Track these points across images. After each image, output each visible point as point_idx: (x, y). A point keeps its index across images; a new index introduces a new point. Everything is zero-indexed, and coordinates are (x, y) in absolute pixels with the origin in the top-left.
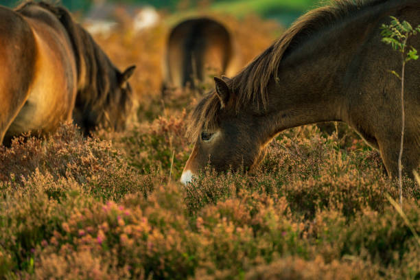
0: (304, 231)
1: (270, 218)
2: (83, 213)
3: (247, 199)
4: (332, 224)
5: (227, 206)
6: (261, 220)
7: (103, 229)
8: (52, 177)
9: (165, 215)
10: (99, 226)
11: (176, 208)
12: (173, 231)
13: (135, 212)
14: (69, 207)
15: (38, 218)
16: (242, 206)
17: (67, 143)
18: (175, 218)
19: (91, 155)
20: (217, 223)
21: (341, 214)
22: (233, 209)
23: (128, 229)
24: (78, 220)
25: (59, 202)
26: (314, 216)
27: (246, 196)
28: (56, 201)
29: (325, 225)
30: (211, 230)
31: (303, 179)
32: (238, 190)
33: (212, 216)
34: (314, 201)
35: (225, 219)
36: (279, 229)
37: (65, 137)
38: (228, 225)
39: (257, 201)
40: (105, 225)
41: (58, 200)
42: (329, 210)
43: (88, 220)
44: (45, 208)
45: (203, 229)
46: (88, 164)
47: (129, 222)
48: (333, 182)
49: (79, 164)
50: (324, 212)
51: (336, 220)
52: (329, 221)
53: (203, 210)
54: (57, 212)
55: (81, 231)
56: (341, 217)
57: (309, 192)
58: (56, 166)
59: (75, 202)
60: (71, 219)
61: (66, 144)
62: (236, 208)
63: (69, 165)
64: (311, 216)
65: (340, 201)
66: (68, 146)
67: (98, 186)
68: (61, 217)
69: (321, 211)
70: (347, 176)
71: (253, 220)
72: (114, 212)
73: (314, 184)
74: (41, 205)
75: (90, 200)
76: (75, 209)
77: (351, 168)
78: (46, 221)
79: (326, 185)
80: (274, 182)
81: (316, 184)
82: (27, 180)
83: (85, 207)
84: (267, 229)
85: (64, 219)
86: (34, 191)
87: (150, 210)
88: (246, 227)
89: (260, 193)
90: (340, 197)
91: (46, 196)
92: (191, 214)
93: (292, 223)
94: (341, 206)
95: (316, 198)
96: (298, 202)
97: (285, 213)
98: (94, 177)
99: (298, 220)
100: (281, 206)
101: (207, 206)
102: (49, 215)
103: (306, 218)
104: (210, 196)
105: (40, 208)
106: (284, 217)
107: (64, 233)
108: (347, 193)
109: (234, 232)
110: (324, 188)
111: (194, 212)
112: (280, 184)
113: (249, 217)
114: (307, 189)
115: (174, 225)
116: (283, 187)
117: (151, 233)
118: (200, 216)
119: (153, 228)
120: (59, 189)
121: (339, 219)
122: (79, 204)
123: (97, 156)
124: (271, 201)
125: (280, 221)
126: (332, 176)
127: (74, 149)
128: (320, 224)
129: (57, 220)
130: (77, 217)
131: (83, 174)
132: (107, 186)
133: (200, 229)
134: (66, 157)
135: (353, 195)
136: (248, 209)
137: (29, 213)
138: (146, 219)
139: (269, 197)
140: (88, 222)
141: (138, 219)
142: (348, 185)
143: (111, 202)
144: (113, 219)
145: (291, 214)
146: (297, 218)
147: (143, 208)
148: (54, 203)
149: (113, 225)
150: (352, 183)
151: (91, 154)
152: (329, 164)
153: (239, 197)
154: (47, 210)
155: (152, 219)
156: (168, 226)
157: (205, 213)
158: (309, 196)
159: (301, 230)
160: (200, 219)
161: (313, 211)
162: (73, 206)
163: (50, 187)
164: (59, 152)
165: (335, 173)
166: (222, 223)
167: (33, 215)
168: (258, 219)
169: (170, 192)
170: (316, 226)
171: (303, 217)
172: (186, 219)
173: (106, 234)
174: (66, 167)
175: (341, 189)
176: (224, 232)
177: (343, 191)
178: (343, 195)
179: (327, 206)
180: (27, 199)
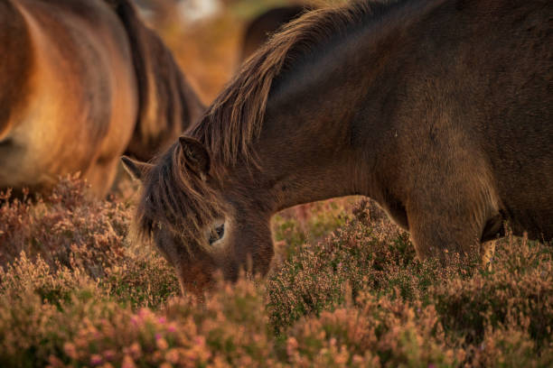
0: (465, 363)
1: (409, 340)
2: (99, 328)
3: (371, 308)
4: (511, 351)
5: (338, 320)
6: (394, 344)
7: (132, 354)
8: (47, 266)
9: (234, 332)
10: (126, 350)
11: (253, 321)
12: (247, 360)
13: (185, 328)
14: (76, 318)
15: (24, 334)
16: (361, 319)
17: (71, 210)
18: (251, 338)
19: (111, 232)
20: (320, 347)
21: (527, 335)
22: (347, 323)
23: (173, 355)
24: (90, 339)
25: (60, 308)
26: (482, 339)
27: (369, 303)
28: (54, 307)
29: (500, 353)
30: (311, 359)
31: (463, 277)
32: (355, 294)
33: (313, 335)
34: (482, 314)
35: (333, 341)
36: (423, 359)
37: (67, 200)
38: (339, 351)
39: (387, 311)
40: (136, 347)
41: (58, 305)
42: (507, 328)
43: (107, 340)
44: (35, 317)
45: (297, 358)
46: (105, 247)
47: (174, 343)
48: (514, 282)
49: (91, 246)
50: (499, 332)
51: (519, 344)
52: (507, 346)
53: (297, 325)
54: (56, 325)
55: (96, 358)
56: (527, 340)
57: (472, 299)
58: (51, 249)
59: (86, 308)
60: (80, 337)
61: (69, 212)
62: (352, 323)
63: (75, 247)
64: (476, 338)
65: (525, 314)
66: (72, 216)
67: (124, 282)
68: (62, 334)
69: (493, 331)
70: (537, 273)
71: (381, 344)
72: (149, 325)
73: (482, 285)
74: (29, 312)
75: (111, 306)
76: (86, 320)
77: (544, 260)
78: (38, 340)
79: (502, 287)
80: (415, 280)
81: (486, 284)
82: (6, 272)
83: (102, 317)
84: (403, 359)
85: (67, 337)
86: (17, 290)
87: (210, 325)
88: (368, 354)
89: (393, 298)
90: (525, 306)
91: (38, 298)
92: (277, 332)
93: (445, 349)
94: (527, 322)
95: (484, 309)
96: (455, 314)
97: (434, 332)
98: (116, 268)
99: (454, 345)
100: (427, 321)
101: (303, 319)
102: (42, 329)
103: (469, 340)
104: (309, 301)
105: (28, 319)
106: (432, 339)
107: (67, 361)
108: (536, 302)
109: (349, 363)
110: (498, 292)
111: (282, 329)
112: (424, 284)
113: (373, 338)
114: (470, 292)
115: (249, 350)
116: (431, 289)
117: (211, 361)
118: (292, 335)
119: (214, 355)
120: (59, 287)
121: (525, 344)
122: (92, 312)
123: (120, 233)
124: (411, 313)
125: (426, 346)
126: (512, 272)
127: (83, 220)
128: (491, 351)
129: (55, 338)
130: (90, 333)
131: (97, 262)
132: (137, 284)
133: (293, 356)
134: (68, 234)
135: (547, 305)
136: (372, 324)
137: (9, 326)
138: (202, 340)
139: (407, 305)
140: (106, 343)
141: (189, 338)
142: (539, 287)
143: (146, 311)
144: (148, 337)
145: (443, 334)
146: (453, 341)
147: (199, 320)
148: (50, 310)
149: (149, 348)
150: (546, 284)
151: (111, 229)
152: (507, 252)
153: (356, 304)
154: (39, 322)
155: (213, 338)
156: (239, 350)
157: (301, 331)
158: (473, 305)
159: (459, 360)
160: (292, 340)
161: (480, 331)
162: (82, 315)
163: (44, 282)
164: (58, 225)
165: (518, 268)
166: (328, 347)
167: (16, 329)
168: (389, 341)
169: (242, 295)
170: (485, 355)
171: (463, 340)
172: (269, 340)
173: (137, 362)
174: (69, 251)
175: (527, 294)
176: (331, 362)
177: (531, 297)
178: (530, 304)
179: (503, 322)
180: (7, 303)
